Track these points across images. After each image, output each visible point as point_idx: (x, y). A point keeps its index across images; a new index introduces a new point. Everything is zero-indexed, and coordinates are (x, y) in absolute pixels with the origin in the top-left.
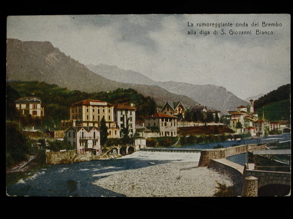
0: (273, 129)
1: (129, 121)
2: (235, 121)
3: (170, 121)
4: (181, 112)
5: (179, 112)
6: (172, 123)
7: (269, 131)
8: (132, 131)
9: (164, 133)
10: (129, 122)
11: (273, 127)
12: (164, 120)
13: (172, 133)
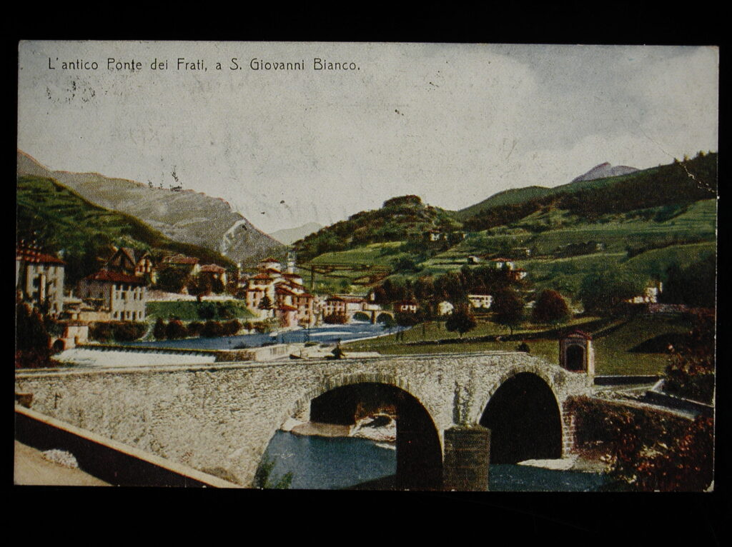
0: (331, 312)
1: (52, 285)
2: (258, 293)
3: (132, 290)
4: (149, 270)
5: (146, 269)
6: (135, 295)
7: (323, 316)
8: (55, 308)
9: (119, 315)
10: (52, 289)
11: (332, 307)
12: (122, 286)
13: (134, 315)
